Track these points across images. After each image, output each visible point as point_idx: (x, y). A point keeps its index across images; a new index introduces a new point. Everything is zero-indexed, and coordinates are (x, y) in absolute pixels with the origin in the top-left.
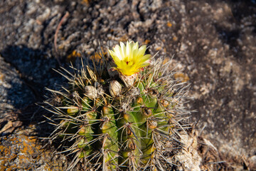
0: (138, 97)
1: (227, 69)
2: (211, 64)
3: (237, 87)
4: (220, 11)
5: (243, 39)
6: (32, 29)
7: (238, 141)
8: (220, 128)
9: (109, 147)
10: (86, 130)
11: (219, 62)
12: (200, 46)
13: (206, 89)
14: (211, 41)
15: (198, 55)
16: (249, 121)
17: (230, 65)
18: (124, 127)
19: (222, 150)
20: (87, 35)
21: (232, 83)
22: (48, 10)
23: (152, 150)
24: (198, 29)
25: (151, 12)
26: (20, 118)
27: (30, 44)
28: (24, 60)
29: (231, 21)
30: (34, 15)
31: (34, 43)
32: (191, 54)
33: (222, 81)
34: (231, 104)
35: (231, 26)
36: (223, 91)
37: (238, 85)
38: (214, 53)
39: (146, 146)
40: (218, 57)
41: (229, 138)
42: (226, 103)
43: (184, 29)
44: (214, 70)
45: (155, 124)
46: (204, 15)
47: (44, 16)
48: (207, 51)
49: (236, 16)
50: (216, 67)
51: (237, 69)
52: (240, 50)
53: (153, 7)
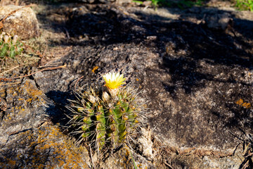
0: (117, 102)
1: (168, 103)
2: (159, 100)
3: (173, 113)
4: (165, 76)
5: (177, 90)
6: (64, 84)
7: (173, 139)
8: (164, 132)
9: (100, 129)
10: (87, 120)
11: (164, 100)
12: (153, 91)
13: (156, 113)
14: (160, 89)
15: (152, 95)
16: (180, 130)
17: (170, 101)
18: (109, 117)
19: (164, 143)
20: (92, 84)
21: (170, 110)
22: (73, 76)
23: (125, 133)
24: (153, 83)
25: (128, 74)
26: (52, 120)
27: (62, 90)
28: (58, 96)
29: (170, 82)
30: (65, 78)
31: (64, 89)
32: (149, 95)
33: (165, 109)
34: (170, 121)
35: (171, 84)
36: (166, 114)
37: (174, 112)
38: (161, 95)
39: (122, 131)
40: (163, 97)
41: (168, 137)
42: (167, 120)
43: (145, 82)
44: (161, 103)
45: (127, 117)
46: (156, 77)
47: (71, 78)
48: (158, 94)
49: (173, 80)
50: (162, 102)
51: (174, 104)
52: (175, 95)
53: (129, 72)
